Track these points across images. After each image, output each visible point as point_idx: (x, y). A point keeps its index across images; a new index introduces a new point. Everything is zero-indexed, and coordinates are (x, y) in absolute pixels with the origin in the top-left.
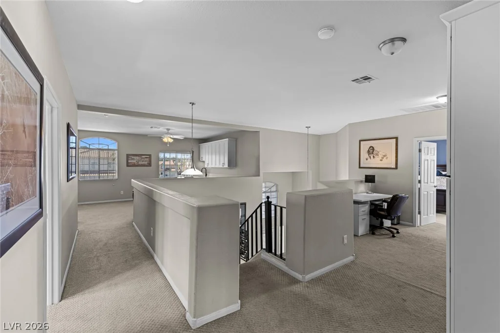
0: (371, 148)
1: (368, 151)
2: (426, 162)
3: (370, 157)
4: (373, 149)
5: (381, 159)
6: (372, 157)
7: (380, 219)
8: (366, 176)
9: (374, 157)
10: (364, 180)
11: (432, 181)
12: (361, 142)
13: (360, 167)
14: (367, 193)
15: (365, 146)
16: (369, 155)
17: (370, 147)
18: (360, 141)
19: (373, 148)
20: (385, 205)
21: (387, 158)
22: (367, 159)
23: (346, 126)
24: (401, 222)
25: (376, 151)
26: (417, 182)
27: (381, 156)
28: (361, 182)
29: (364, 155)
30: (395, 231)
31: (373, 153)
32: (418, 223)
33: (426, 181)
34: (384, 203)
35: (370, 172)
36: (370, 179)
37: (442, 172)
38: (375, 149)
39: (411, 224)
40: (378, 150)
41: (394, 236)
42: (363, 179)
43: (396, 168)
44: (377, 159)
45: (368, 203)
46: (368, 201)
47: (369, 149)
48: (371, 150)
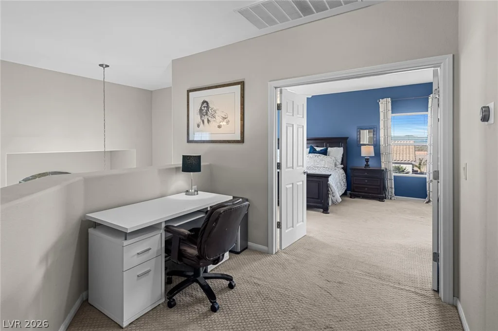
0: (205, 105)
1: (201, 110)
2: (290, 129)
3: (203, 121)
4: (208, 107)
5: (219, 124)
6: (206, 121)
8: (184, 157)
9: (208, 121)
10: (181, 165)
11: (300, 163)
12: (190, 93)
13: (188, 141)
14: (187, 192)
15: (196, 100)
16: (201, 117)
17: (204, 102)
18: (189, 91)
19: (207, 103)
21: (228, 122)
22: (198, 126)
24: (250, 243)
25: (212, 109)
26: (275, 166)
27: (218, 120)
29: (195, 117)
31: (207, 114)
32: (276, 247)
33: (290, 165)
37: (315, 148)
38: (210, 105)
39: (264, 248)
40: (215, 108)
42: (180, 163)
43: (242, 141)
44: (214, 124)
45: (160, 229)
46: (161, 223)
47: (202, 105)
48: (204, 107)
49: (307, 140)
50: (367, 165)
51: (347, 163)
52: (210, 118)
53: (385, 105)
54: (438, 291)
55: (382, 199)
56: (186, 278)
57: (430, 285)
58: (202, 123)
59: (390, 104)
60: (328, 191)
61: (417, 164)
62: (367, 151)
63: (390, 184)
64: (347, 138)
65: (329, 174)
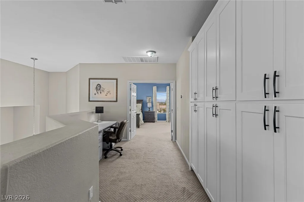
0: (99, 86)
1: (96, 88)
2: (133, 97)
3: (98, 93)
4: (100, 87)
5: (106, 94)
6: (99, 93)
7: (109, 143)
8: (96, 107)
9: (101, 93)
10: (95, 111)
11: (135, 109)
13: (89, 101)
14: (97, 122)
15: (94, 83)
16: (97, 91)
17: (98, 85)
18: (90, 79)
19: (100, 85)
20: (112, 130)
21: (110, 94)
22: (95, 94)
23: (77, 65)
25: (102, 88)
26: (129, 110)
27: (106, 92)
28: (93, 112)
29: (93, 90)
30: (120, 149)
31: (100, 90)
32: (130, 138)
33: (133, 109)
34: (111, 129)
35: (99, 105)
36: (99, 110)
38: (102, 86)
39: (126, 140)
40: (104, 88)
41: (121, 155)
43: (116, 101)
44: (103, 94)
45: (101, 132)
46: (102, 130)
47: (97, 86)
48: (99, 87)
49: (137, 100)
50: (149, 110)
51: (142, 110)
52: (101, 92)
53: (155, 88)
54: (172, 140)
55: (154, 122)
56: (106, 151)
57: (171, 139)
58: (97, 93)
59: (156, 88)
60: (139, 119)
61: (160, 111)
62: (149, 105)
63: (156, 117)
64: (142, 100)
65: (140, 113)
